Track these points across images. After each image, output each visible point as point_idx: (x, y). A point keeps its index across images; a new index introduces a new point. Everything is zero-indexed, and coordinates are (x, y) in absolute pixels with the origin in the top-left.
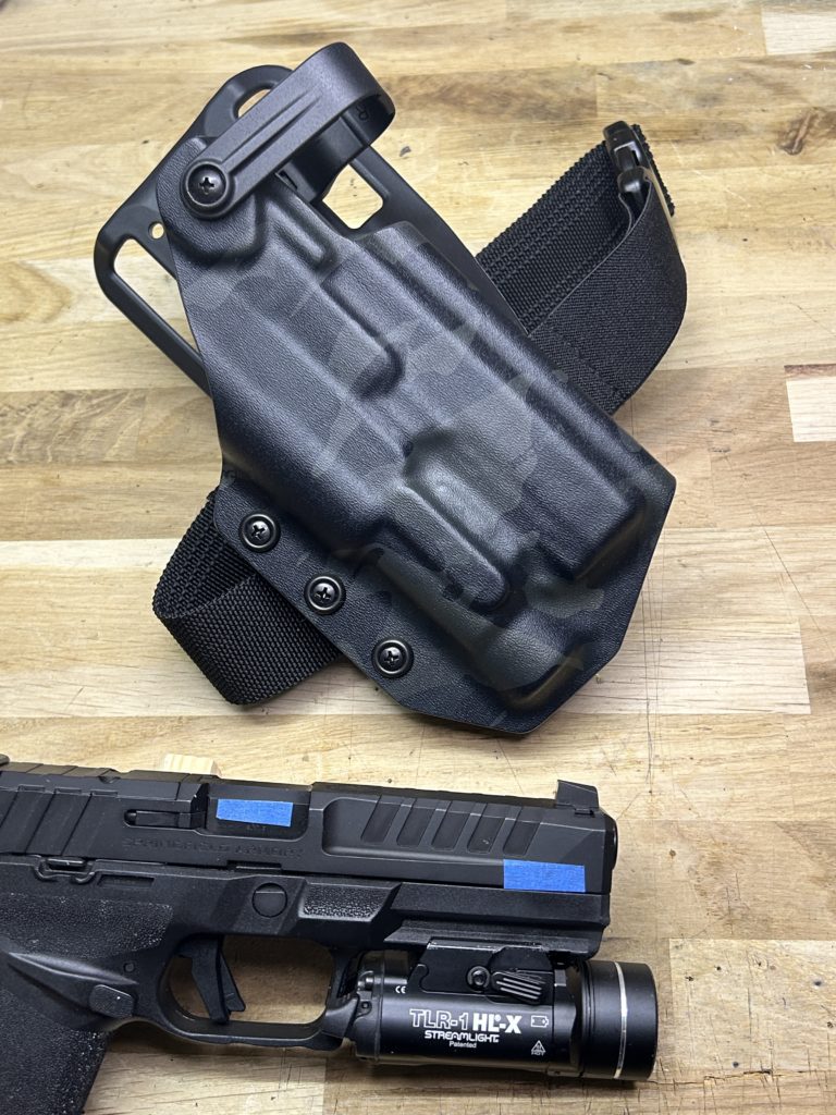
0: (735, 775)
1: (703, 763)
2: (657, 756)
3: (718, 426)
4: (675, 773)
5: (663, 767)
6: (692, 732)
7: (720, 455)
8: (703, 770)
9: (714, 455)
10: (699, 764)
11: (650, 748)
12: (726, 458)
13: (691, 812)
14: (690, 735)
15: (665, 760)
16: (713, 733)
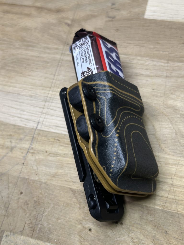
0: (62, 163)
1: (50, 155)
2: (32, 148)
3: (114, 6)
4: (37, 157)
5: (33, 153)
6: (51, 140)
7: (110, 19)
8: (50, 158)
9: (108, 19)
10: (48, 155)
11: (31, 144)
12: (112, 21)
13: (37, 176)
14: (50, 141)
15: (34, 150)
16: (60, 142)
